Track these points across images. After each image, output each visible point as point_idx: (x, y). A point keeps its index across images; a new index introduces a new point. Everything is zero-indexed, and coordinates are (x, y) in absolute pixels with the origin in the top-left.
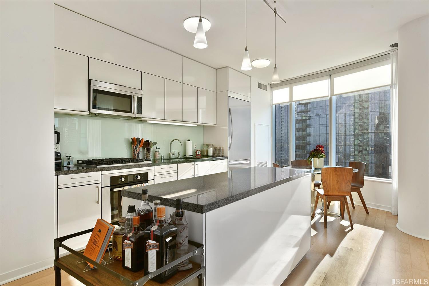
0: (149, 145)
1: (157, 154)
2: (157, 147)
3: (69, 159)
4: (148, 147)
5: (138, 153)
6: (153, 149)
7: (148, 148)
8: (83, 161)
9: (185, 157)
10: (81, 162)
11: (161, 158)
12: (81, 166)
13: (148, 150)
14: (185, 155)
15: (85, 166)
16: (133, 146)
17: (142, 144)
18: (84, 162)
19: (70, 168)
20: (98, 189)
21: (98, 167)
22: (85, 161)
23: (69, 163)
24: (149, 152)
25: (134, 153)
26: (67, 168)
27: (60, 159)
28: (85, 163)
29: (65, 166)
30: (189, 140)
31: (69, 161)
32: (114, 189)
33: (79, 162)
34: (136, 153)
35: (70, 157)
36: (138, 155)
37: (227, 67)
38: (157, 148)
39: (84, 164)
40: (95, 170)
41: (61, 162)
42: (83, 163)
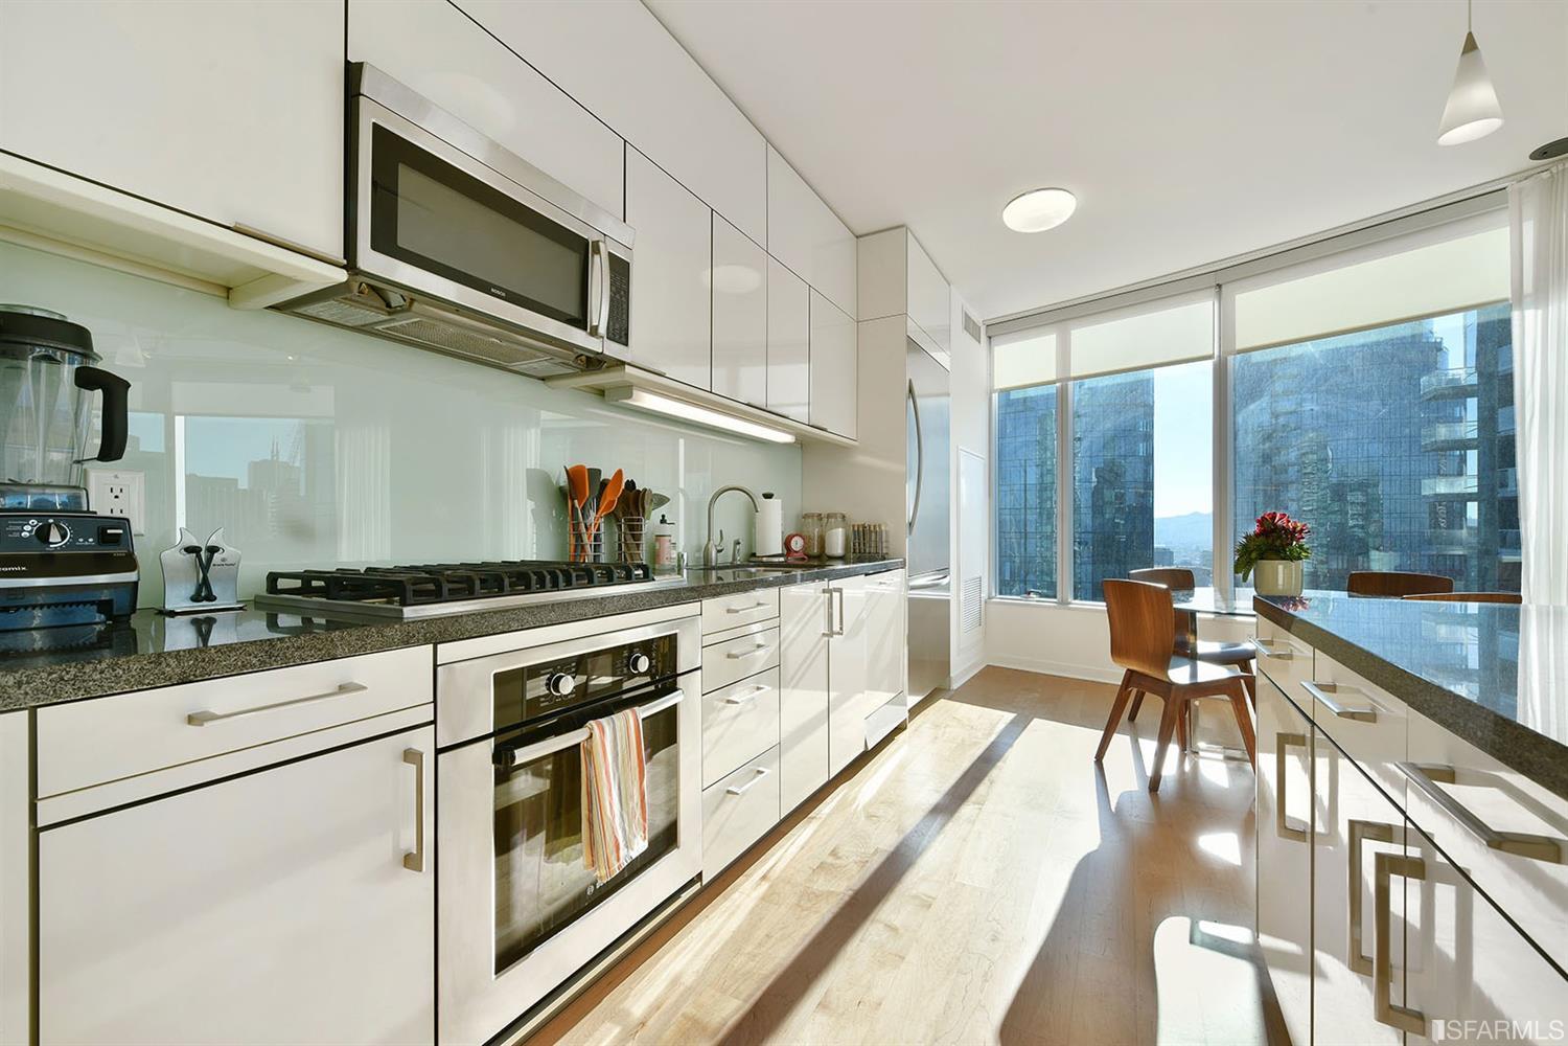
0: (637, 507)
1: (668, 544)
2: (663, 516)
3: (205, 567)
4: (632, 510)
5: (597, 537)
6: (651, 523)
7: (633, 520)
8: (306, 577)
9: (756, 559)
10: (297, 583)
11: (679, 565)
12: (291, 609)
13: (631, 528)
14: (754, 555)
15: (321, 611)
16: (573, 506)
17: (612, 497)
18: (315, 583)
19: (210, 622)
20: (413, 767)
21: (409, 612)
22: (318, 579)
23: (203, 592)
24: (637, 538)
25: (579, 537)
26: (195, 622)
27: (129, 563)
28: (318, 591)
29: (173, 614)
30: (768, 496)
31: (205, 579)
32: (517, 752)
33: (282, 583)
34: (585, 537)
35: (213, 550)
36: (597, 548)
37: (902, 226)
38: (663, 521)
39: (314, 599)
40: (391, 634)
41: (135, 584)
42: (306, 590)
